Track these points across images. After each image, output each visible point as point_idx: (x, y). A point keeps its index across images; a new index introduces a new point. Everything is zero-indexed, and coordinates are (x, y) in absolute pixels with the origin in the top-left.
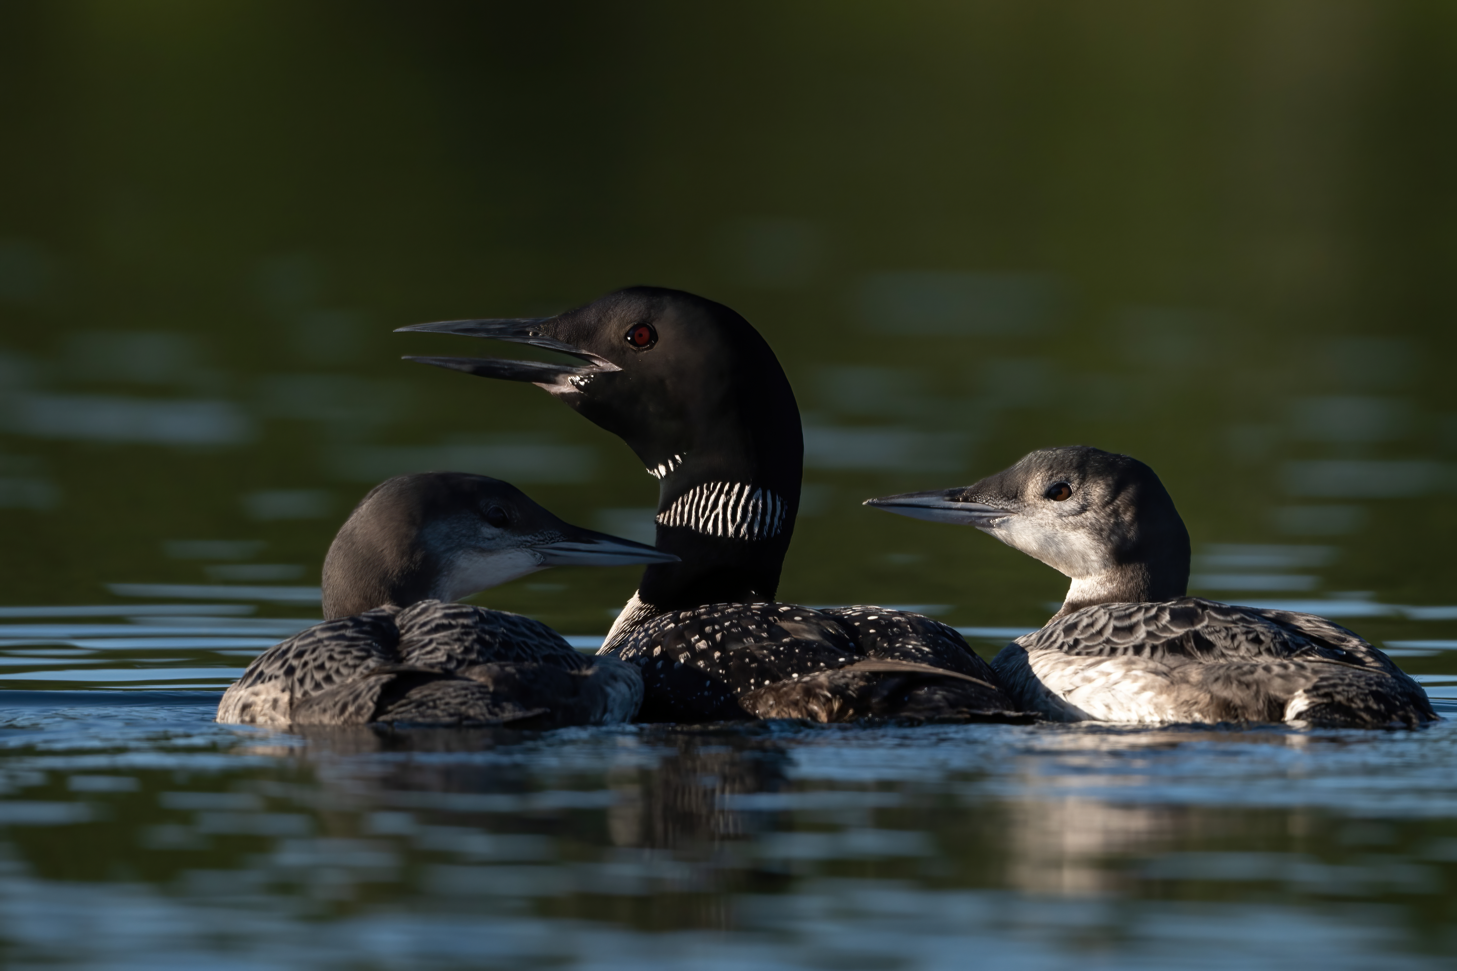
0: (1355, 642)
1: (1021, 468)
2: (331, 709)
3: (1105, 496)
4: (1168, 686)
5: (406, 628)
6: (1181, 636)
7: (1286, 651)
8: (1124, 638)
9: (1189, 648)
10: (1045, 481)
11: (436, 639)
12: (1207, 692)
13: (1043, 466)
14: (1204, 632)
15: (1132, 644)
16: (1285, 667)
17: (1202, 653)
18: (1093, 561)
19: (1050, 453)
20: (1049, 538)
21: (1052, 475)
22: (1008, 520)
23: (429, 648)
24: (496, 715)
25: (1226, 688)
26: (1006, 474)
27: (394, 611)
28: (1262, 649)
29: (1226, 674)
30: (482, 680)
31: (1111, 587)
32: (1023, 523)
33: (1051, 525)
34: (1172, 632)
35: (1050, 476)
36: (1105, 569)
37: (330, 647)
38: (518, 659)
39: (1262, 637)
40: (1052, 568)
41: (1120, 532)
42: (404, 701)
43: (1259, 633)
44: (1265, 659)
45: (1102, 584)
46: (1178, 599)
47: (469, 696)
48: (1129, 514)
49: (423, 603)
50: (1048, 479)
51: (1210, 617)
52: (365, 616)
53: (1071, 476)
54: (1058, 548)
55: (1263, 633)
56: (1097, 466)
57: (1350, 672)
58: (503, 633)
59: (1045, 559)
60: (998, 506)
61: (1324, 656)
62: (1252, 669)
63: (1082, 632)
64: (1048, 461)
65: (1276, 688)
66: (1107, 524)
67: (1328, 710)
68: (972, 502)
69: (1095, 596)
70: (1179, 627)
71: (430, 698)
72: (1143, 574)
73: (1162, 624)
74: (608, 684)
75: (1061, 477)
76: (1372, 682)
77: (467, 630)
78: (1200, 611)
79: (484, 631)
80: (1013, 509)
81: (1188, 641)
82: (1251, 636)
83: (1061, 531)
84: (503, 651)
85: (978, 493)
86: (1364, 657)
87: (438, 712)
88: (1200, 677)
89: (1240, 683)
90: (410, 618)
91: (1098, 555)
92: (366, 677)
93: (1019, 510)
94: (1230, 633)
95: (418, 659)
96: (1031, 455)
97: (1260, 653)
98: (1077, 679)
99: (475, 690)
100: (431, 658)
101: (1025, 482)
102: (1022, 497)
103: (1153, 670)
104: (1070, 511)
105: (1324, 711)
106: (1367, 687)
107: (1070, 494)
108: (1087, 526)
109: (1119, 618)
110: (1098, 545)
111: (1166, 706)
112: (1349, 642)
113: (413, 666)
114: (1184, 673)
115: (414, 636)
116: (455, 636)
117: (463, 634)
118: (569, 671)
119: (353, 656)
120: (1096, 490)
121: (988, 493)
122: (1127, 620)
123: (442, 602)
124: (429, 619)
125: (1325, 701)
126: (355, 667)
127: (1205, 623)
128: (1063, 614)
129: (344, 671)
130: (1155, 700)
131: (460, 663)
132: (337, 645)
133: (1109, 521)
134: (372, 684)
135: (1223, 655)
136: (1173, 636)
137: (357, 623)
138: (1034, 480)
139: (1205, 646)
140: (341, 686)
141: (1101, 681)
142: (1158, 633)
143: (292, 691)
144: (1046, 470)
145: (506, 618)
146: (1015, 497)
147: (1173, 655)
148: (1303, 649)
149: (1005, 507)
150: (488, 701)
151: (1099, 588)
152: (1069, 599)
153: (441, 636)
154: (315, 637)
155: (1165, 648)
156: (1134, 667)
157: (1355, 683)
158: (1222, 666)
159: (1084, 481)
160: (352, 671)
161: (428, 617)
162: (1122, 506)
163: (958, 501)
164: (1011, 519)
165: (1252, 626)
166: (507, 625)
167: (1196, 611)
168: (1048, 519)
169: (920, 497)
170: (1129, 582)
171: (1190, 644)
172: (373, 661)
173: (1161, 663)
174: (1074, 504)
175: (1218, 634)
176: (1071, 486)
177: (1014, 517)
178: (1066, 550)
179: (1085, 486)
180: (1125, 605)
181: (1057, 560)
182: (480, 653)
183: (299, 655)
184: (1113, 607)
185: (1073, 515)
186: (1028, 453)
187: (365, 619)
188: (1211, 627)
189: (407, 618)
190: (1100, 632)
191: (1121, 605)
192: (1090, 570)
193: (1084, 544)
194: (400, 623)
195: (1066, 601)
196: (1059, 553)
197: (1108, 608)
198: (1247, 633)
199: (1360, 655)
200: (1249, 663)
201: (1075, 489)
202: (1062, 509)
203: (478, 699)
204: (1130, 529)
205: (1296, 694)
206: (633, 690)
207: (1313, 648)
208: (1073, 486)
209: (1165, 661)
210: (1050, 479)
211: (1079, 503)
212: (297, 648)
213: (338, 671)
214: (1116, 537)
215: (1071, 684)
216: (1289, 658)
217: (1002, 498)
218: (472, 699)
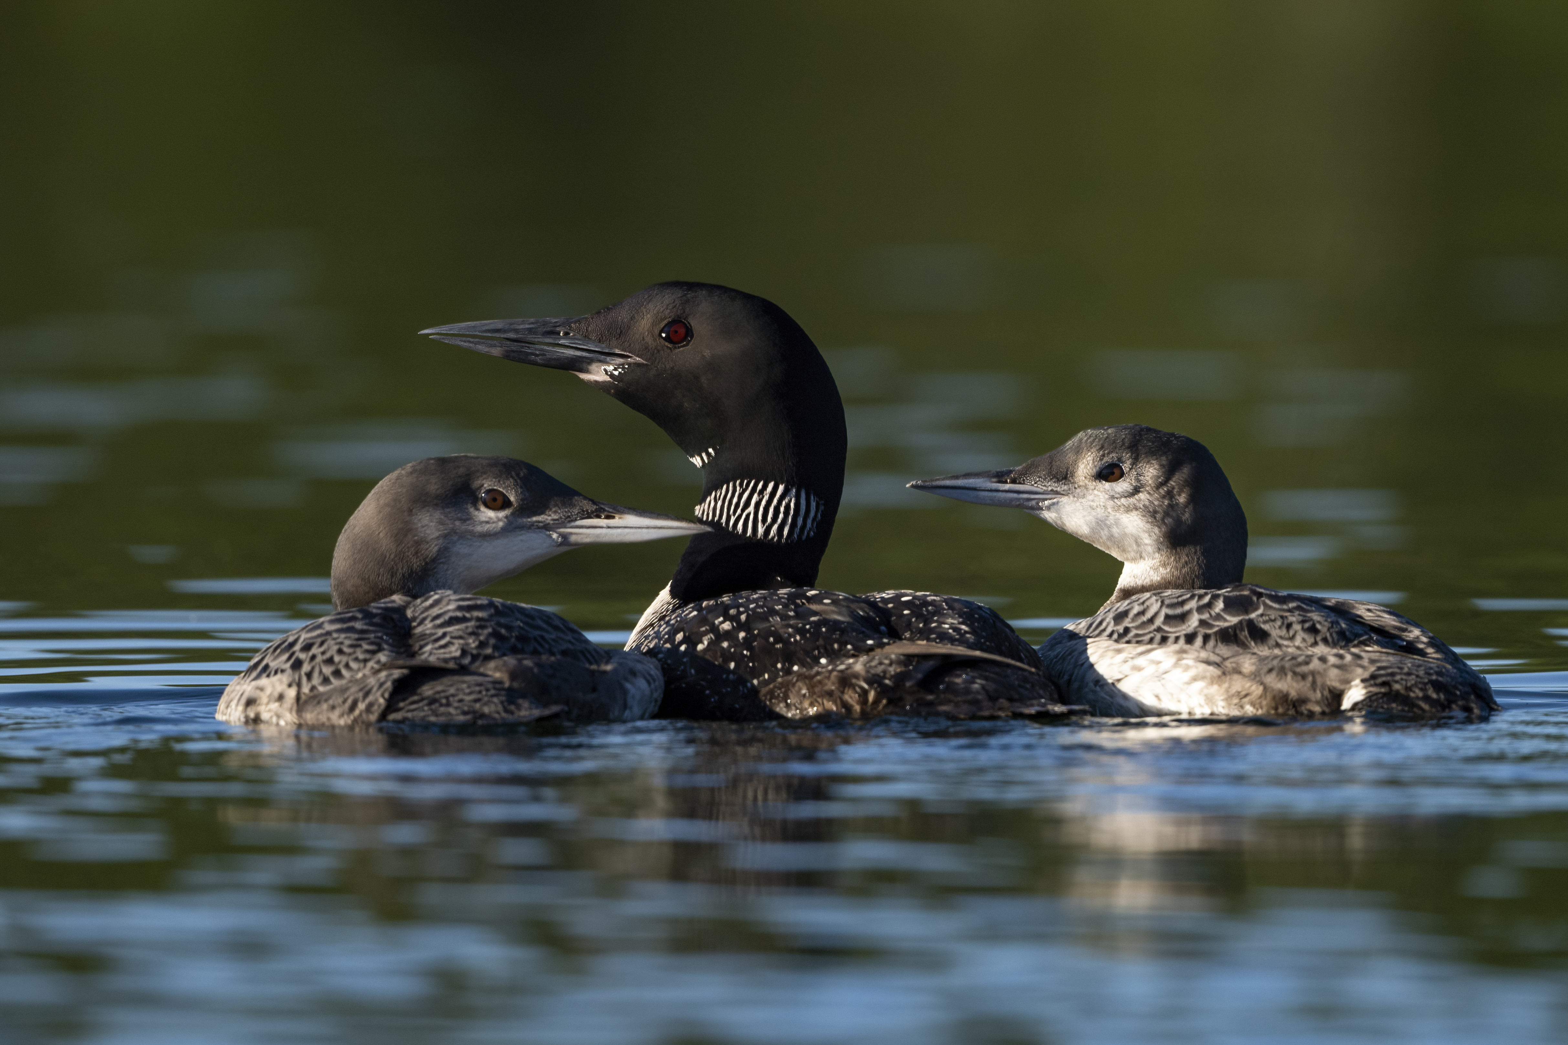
0: (1416, 632)
1: (1071, 448)
2: (340, 706)
3: (1159, 477)
4: (1219, 677)
5: (418, 621)
6: (1235, 625)
7: (1343, 641)
8: (1176, 626)
9: (1242, 638)
10: (1096, 461)
11: (450, 632)
12: (1259, 684)
13: (1094, 446)
14: (1258, 620)
15: (1184, 632)
16: (1341, 657)
17: (1256, 643)
18: (1146, 545)
19: (1101, 432)
20: (1100, 520)
21: (1103, 456)
22: (1058, 502)
23: (442, 642)
24: (512, 713)
25: (1280, 680)
26: (1055, 455)
27: (405, 602)
28: (1318, 639)
29: (1280, 665)
30: (498, 675)
31: (1165, 572)
32: (1073, 505)
33: (1102, 507)
34: (1225, 620)
35: (1101, 456)
36: (1159, 553)
37: (339, 640)
38: (535, 653)
39: (1318, 626)
40: (1104, 552)
41: (1174, 515)
42: (416, 698)
43: (1316, 622)
44: (1321, 649)
45: (1156, 569)
46: (1233, 586)
47: (484, 693)
48: (1183, 495)
49: (436, 594)
50: (1099, 460)
51: (1266, 605)
52: (375, 607)
53: (1123, 456)
54: (1110, 531)
55: (1319, 622)
56: (1150, 445)
57: (1409, 662)
58: (519, 627)
59: (1096, 542)
60: (1047, 487)
61: (1383, 646)
62: (1307, 659)
63: (1133, 620)
64: (1099, 441)
65: (1333, 677)
66: (1161, 506)
67: (1385, 699)
68: (1020, 483)
69: (1147, 582)
70: (1234, 615)
71: (442, 695)
72: (1198, 559)
73: (1215, 613)
74: (626, 680)
75: (1113, 457)
76: (1432, 671)
77: (483, 623)
78: (1255, 599)
79: (499, 624)
80: (1063, 491)
81: (1242, 630)
82: (1307, 625)
83: (1113, 513)
84: (519, 646)
85: (1026, 474)
86: (1425, 648)
87: (452, 710)
88: (1253, 668)
89: (1295, 674)
90: (422, 609)
91: (1152, 539)
92: (376, 672)
93: (1069, 492)
94: (1286, 622)
95: (431, 654)
96: (1081, 434)
97: (1315, 644)
98: (1126, 668)
99: (490, 686)
100: (444, 653)
101: (1075, 463)
102: (1073, 479)
103: (1205, 660)
104: (1122, 492)
105: (1381, 701)
106: (1426, 676)
107: (1122, 475)
108: (1141, 508)
109: (1171, 606)
110: (1152, 528)
111: (1217, 697)
112: (1410, 632)
113: (426, 661)
114: (1237, 663)
115: (428, 629)
116: (470, 630)
117: (478, 627)
118: (587, 666)
119: (363, 649)
120: (1149, 471)
121: (1037, 474)
122: (1179, 608)
123: (455, 592)
124: (442, 611)
125: (1383, 690)
126: (365, 661)
127: (1260, 611)
128: (1115, 601)
129: (354, 665)
130: (1206, 691)
131: (475, 658)
132: (346, 638)
133: (1163, 502)
134: (382, 680)
135: (1278, 645)
136: (1226, 624)
137: (368, 616)
138: (1085, 461)
139: (1260, 635)
140: (351, 681)
141: (1150, 670)
142: (1211, 622)
143: (299, 685)
144: (1097, 450)
145: (522, 611)
146: (1065, 478)
147: (1227, 645)
148: (1361, 639)
149: (1055, 489)
150: (504, 698)
151: (1152, 572)
152: (1121, 584)
153: (455, 630)
154: (324, 629)
155: (1218, 637)
156: (1185, 656)
157: (1415, 672)
158: (1276, 657)
159: (1137, 461)
160: (362, 665)
161: (441, 609)
162: (1177, 487)
163: (1006, 482)
164: (1061, 501)
165: (1309, 615)
166: (523, 618)
167: (1251, 599)
168: (1100, 501)
169: (966, 479)
170: (1183, 567)
171: (1243, 633)
172: (384, 655)
173: (1214, 652)
174: (1127, 486)
175: (1274, 623)
176: (1123, 467)
177: (1064, 499)
178: (1119, 534)
179: (1138, 466)
180: (1177, 592)
181: (1109, 543)
182: (495, 648)
183: (307, 647)
184: (1166, 594)
185: (1126, 497)
186: (1079, 432)
187: (375, 611)
188: (1266, 615)
189: (419, 609)
190: (1151, 620)
191: (1174, 592)
192: (1144, 554)
193: (1137, 527)
194: (412, 615)
195: (1118, 587)
196: (1111, 537)
197: (1161, 595)
198: (1303, 622)
199: (1421, 646)
200: (1304, 653)
201: (1128, 469)
202: (1114, 491)
203: (493, 696)
204: (1185, 512)
205: (1353, 683)
206: (653, 686)
207: (1371, 638)
208: (1126, 467)
209: (1217, 651)
210: (1101, 460)
211: (1131, 484)
212: (304, 640)
213: (347, 666)
214: (1170, 520)
215: (1120, 672)
216: (1346, 648)
217: (1051, 479)
218: (486, 695)
